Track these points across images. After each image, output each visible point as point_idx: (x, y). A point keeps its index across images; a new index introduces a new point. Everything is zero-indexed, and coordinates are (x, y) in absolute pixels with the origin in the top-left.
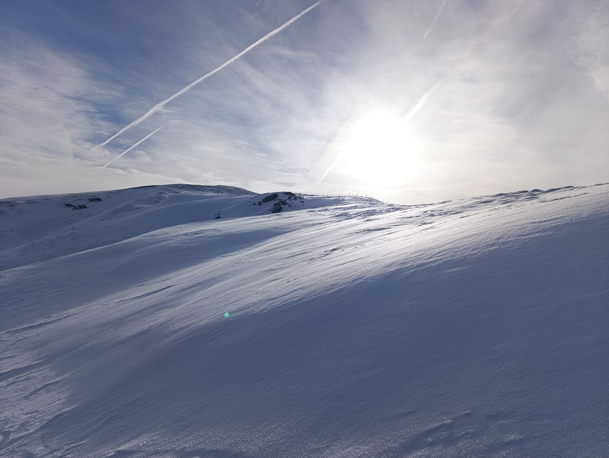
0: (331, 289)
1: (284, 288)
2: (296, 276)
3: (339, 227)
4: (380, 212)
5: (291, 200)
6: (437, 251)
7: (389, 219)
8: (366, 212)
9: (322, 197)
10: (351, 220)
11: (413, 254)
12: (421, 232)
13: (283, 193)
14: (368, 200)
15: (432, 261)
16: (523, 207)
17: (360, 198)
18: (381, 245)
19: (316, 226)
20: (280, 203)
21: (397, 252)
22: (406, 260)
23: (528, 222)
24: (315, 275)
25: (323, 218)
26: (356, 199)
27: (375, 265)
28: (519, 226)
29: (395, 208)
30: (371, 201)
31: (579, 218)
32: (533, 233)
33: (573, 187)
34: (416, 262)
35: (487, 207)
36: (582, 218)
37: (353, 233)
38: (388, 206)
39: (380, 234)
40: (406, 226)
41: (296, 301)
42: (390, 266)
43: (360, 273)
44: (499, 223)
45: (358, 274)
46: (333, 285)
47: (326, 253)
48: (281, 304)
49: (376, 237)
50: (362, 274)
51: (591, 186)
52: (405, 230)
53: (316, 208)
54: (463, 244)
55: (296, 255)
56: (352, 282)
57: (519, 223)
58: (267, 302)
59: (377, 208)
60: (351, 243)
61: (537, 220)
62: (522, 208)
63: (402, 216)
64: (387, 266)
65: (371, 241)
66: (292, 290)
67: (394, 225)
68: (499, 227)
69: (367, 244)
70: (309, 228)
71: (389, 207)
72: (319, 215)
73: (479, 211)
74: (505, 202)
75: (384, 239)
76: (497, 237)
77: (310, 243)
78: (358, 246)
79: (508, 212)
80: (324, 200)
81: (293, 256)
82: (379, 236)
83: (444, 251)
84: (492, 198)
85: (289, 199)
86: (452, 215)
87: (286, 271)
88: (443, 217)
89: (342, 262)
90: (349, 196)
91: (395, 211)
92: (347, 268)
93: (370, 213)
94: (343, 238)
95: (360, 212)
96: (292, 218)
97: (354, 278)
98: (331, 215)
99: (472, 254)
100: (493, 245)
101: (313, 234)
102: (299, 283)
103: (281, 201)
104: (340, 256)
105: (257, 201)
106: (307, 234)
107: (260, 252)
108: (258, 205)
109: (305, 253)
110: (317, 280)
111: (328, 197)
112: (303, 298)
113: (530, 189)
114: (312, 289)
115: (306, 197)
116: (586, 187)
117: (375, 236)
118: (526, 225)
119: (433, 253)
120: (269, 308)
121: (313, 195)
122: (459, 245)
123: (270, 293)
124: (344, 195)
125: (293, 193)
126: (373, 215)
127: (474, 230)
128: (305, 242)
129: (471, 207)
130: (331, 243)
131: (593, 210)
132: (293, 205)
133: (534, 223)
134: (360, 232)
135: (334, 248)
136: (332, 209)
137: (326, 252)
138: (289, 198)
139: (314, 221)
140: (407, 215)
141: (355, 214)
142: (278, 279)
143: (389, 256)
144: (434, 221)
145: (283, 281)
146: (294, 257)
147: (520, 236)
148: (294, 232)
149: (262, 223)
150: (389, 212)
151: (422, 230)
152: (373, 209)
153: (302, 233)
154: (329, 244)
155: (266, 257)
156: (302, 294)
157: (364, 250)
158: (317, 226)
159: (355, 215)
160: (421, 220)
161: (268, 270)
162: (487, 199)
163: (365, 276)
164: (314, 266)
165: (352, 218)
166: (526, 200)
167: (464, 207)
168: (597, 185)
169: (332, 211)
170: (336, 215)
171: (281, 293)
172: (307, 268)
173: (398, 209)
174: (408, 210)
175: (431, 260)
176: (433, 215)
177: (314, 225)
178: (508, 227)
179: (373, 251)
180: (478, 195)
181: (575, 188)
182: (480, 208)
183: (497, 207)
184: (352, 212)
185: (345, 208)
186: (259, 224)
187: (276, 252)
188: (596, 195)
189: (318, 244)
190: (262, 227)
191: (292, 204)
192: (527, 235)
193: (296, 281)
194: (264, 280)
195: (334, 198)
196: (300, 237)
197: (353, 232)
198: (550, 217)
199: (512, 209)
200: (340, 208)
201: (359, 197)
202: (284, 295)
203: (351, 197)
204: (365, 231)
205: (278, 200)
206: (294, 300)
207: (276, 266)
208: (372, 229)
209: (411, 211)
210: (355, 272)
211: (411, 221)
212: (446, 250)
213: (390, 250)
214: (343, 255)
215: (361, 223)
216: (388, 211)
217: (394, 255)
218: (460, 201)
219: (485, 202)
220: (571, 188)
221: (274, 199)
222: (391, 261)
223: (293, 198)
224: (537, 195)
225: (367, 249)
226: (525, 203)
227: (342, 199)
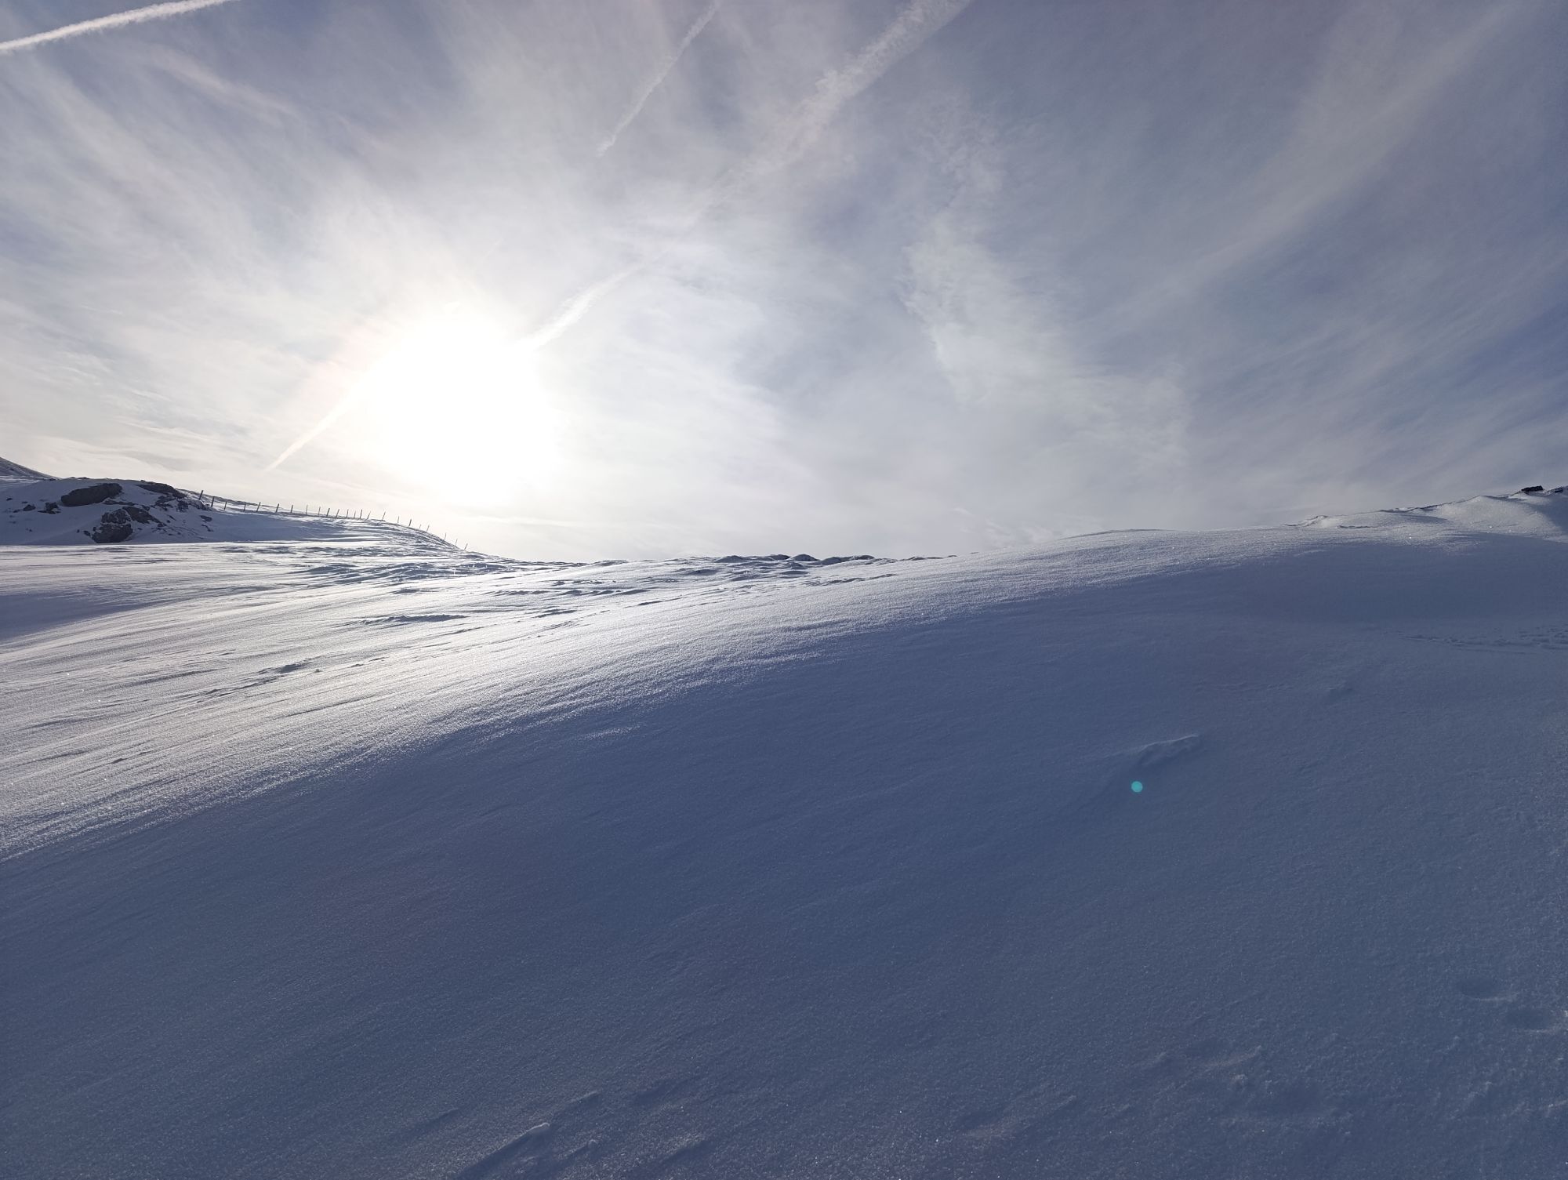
0: (261, 784)
1: (101, 779)
2: (149, 744)
3: (317, 604)
4: (444, 572)
5: (166, 510)
6: (573, 683)
7: (464, 592)
8: (403, 568)
9: (274, 510)
10: (357, 586)
11: (510, 690)
12: (540, 634)
13: (141, 486)
14: (413, 535)
15: (555, 709)
16: (773, 593)
17: (391, 527)
18: (430, 661)
19: (244, 595)
20: (127, 513)
21: (470, 682)
22: (491, 705)
23: (777, 626)
24: (215, 743)
25: (273, 573)
26: (379, 528)
27: (406, 716)
28: (759, 634)
29: (484, 565)
30: (424, 541)
31: (871, 627)
32: (783, 653)
33: (873, 558)
34: (515, 710)
35: (701, 584)
36: (877, 627)
37: (356, 623)
38: (468, 557)
39: (434, 632)
40: (505, 614)
41: (137, 822)
42: (445, 719)
43: (357, 739)
44: (719, 624)
45: (349, 740)
46: (266, 772)
47: (264, 676)
48: (80, 830)
49: (420, 640)
50: (361, 741)
51: (903, 560)
52: (504, 625)
53: (251, 540)
54: (635, 670)
55: (160, 679)
56: (330, 762)
57: (759, 628)
58: (27, 824)
59: (437, 561)
60: (345, 651)
61: (794, 624)
62: (770, 593)
63: (497, 589)
64: (439, 720)
65: (405, 650)
66: (127, 786)
67: (475, 609)
68: (718, 635)
69: (393, 656)
70: (220, 598)
71: (470, 561)
72: (259, 562)
73: (684, 593)
74: (739, 576)
75: (441, 647)
76: (711, 657)
77: (212, 643)
78: (366, 661)
79: (742, 599)
80: (279, 520)
81: (151, 681)
82: (430, 638)
83: (589, 684)
84: (715, 565)
85: (159, 505)
86: (623, 596)
87: (117, 726)
88: (600, 599)
89: (309, 704)
90: (360, 519)
91: (486, 571)
92: (320, 723)
93: (414, 572)
94: (326, 635)
95: (385, 565)
96: (164, 563)
97: (336, 752)
98: (296, 565)
99: (652, 696)
100: (700, 675)
101: (229, 617)
102: (155, 764)
103: (130, 508)
104: (305, 687)
105: (42, 500)
106: (209, 616)
107: (27, 662)
108: (45, 512)
109: (193, 673)
110: (219, 757)
111: (294, 514)
112: (163, 811)
113: (792, 554)
114: (197, 783)
115: (221, 505)
116: (894, 561)
117: (419, 636)
118: (772, 634)
119: (562, 688)
120: (31, 845)
121: (245, 504)
122: (625, 672)
123: (46, 796)
124: (343, 514)
125: (175, 487)
126: (424, 577)
127: (664, 638)
128: (197, 639)
129: (667, 581)
130: (284, 648)
131: (898, 611)
132: (173, 524)
133: (789, 629)
134: (378, 621)
135: (291, 662)
136: (300, 550)
137: (263, 672)
138: (161, 503)
139: (238, 580)
140: (512, 585)
141: (372, 570)
142: (81, 752)
143: (447, 692)
144: (579, 609)
145: (99, 758)
146: (151, 685)
147: (757, 658)
148: (167, 607)
149: (50, 571)
150: (467, 573)
151: (546, 629)
152: (423, 561)
153: (192, 611)
154: (275, 649)
155: (51, 679)
156: (159, 799)
157: (381, 673)
158: (248, 594)
159: (371, 575)
160: (546, 602)
161: (51, 720)
162: (703, 565)
163: (369, 747)
164: (218, 713)
165: (359, 581)
166: (781, 576)
167: (652, 580)
168: (913, 559)
169: (301, 554)
170: (311, 568)
171: (86, 797)
172: (193, 719)
173: (492, 568)
174: (519, 572)
175: (554, 706)
176: (576, 593)
177: (235, 590)
178: (735, 636)
179: (407, 677)
180: (687, 554)
181: (877, 560)
182: (687, 585)
183: (721, 587)
184: (362, 563)
185: (342, 549)
186: (40, 572)
187: (90, 666)
188: (906, 579)
189: (243, 647)
190: (47, 584)
191: (169, 522)
192: (771, 656)
193: (145, 758)
194: (30, 753)
195: (311, 519)
196: (183, 622)
197: (357, 620)
198: (819, 619)
199: (750, 595)
200: (328, 549)
201: (388, 526)
202: (97, 803)
203: (366, 521)
204: (391, 619)
205: (121, 503)
206: (129, 817)
207: (84, 711)
208: (412, 616)
209: (523, 578)
210: (343, 736)
211: (520, 604)
212: (594, 682)
213: (454, 676)
214: (316, 684)
215: (384, 598)
216: (465, 571)
217: (459, 689)
218: (645, 564)
219: (699, 573)
220: (868, 560)
221: (107, 500)
222: (452, 705)
223: (174, 503)
224: (804, 568)
225: (388, 671)
226: (779, 583)
227: (337, 524)
